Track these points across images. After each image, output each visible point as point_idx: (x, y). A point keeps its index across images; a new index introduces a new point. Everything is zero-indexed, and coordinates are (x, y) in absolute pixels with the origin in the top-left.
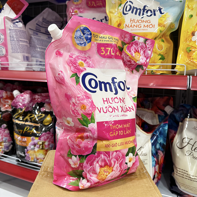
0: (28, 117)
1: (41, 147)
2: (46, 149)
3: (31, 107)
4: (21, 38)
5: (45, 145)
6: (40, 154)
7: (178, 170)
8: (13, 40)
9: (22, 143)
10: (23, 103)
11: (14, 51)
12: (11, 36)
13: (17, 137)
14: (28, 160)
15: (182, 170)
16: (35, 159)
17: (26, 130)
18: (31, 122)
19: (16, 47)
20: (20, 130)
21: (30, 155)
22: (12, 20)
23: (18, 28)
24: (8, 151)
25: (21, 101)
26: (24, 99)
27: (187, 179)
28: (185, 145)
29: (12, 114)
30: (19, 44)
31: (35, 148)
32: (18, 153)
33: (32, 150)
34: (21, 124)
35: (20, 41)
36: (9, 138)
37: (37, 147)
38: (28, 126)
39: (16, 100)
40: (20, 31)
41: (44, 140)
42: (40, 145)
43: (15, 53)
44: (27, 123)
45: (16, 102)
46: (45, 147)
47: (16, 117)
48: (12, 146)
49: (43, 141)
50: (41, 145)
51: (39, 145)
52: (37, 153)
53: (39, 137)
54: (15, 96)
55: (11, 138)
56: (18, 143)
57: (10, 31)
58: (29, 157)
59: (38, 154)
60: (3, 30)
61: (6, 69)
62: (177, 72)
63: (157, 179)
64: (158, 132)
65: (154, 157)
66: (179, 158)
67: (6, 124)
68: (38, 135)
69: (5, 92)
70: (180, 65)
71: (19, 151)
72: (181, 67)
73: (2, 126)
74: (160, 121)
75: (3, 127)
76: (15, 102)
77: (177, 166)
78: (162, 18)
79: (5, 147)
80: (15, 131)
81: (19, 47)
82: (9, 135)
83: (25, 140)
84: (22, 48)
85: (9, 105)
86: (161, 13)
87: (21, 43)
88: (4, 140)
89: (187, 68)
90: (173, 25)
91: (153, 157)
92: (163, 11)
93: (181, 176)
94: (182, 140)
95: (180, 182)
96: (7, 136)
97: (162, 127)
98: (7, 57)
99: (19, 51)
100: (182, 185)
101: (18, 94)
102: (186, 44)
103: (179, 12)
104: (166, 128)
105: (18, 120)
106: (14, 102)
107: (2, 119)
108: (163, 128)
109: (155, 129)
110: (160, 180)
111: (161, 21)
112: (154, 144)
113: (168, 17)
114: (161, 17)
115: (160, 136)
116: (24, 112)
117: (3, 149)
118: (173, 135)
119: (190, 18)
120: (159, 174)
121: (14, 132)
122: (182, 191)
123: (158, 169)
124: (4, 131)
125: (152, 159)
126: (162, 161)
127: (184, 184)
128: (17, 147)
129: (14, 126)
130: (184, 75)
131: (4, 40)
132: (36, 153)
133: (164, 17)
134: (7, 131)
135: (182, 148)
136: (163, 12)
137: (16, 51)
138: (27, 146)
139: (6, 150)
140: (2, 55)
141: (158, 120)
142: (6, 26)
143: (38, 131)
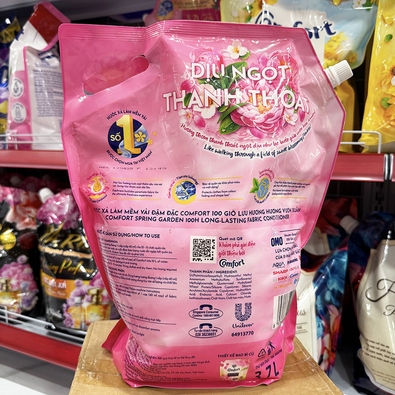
0: (68, 242)
1: (94, 300)
2: (105, 303)
3: (74, 221)
4: (56, 87)
5: (102, 296)
6: (92, 314)
7: (370, 344)
8: (40, 92)
9: (56, 291)
10: (59, 214)
11: (42, 112)
12: (38, 84)
13: (48, 281)
14: (69, 325)
15: (379, 344)
16: (83, 324)
17: (65, 266)
18: (75, 250)
19: (47, 105)
20: (54, 267)
21: (72, 315)
22: (40, 54)
23: (50, 68)
24: (29, 309)
25: (55, 209)
26: (61, 206)
27: (388, 362)
28: (382, 293)
29: (37, 235)
30: (51, 99)
31: (83, 301)
32: (49, 312)
33: (77, 306)
34: (55, 255)
35: (55, 92)
36: (31, 282)
37: (88, 301)
38: (69, 259)
39: (45, 208)
40: (53, 74)
41: (100, 286)
42: (93, 296)
43: (46, 116)
44: (66, 253)
45: (47, 213)
46: (103, 299)
47: (46, 241)
48: (36, 298)
49: (98, 289)
50: (95, 297)
51: (90, 296)
52: (86, 312)
53: (91, 280)
54: (44, 201)
55: (35, 282)
56: (49, 292)
57: (36, 74)
58: (71, 321)
59: (89, 314)
60: (21, 72)
61: (27, 147)
62: (363, 148)
63: (327, 364)
64: (327, 268)
65: (321, 318)
66: (370, 319)
67: (27, 256)
68: (88, 275)
69: (24, 192)
70: (369, 134)
71: (52, 308)
72: (371, 138)
73: (19, 259)
74: (332, 246)
75: (21, 261)
76: (44, 211)
77: (368, 337)
78: (331, 43)
79: (24, 300)
80: (42, 268)
81: (51, 104)
82: (33, 278)
83: (63, 285)
84: (59, 106)
85: (33, 218)
86: (329, 33)
87: (55, 97)
88: (22, 286)
89: (383, 139)
90: (354, 55)
91: (318, 318)
92: (334, 29)
93: (375, 357)
94: (377, 283)
95: (374, 369)
96: (27, 280)
97: (337, 258)
98: (30, 124)
99: (51, 112)
100: (379, 376)
101: (50, 197)
102: (380, 91)
103: (365, 31)
104: (345, 259)
105: (50, 247)
106: (41, 212)
107: (19, 245)
108: (337, 260)
109: (322, 262)
110: (333, 366)
111: (330, 49)
112: (320, 293)
113: (343, 41)
114: (329, 41)
115: (333, 277)
116: (62, 231)
117: (21, 305)
118: (358, 274)
119: (387, 42)
120: (330, 353)
121: (42, 270)
122: (378, 389)
123: (330, 343)
124: (22, 269)
125: (317, 321)
126: (337, 327)
127: (383, 374)
128: (46, 301)
129: (42, 259)
130: (377, 152)
131: (23, 91)
132: (84, 311)
133: (335, 41)
134: (28, 270)
135: (376, 301)
136: (332, 31)
137: (47, 113)
138: (68, 299)
139: (25, 307)
140: (21, 120)
141: (327, 246)
142: (28, 64)
143: (88, 268)
